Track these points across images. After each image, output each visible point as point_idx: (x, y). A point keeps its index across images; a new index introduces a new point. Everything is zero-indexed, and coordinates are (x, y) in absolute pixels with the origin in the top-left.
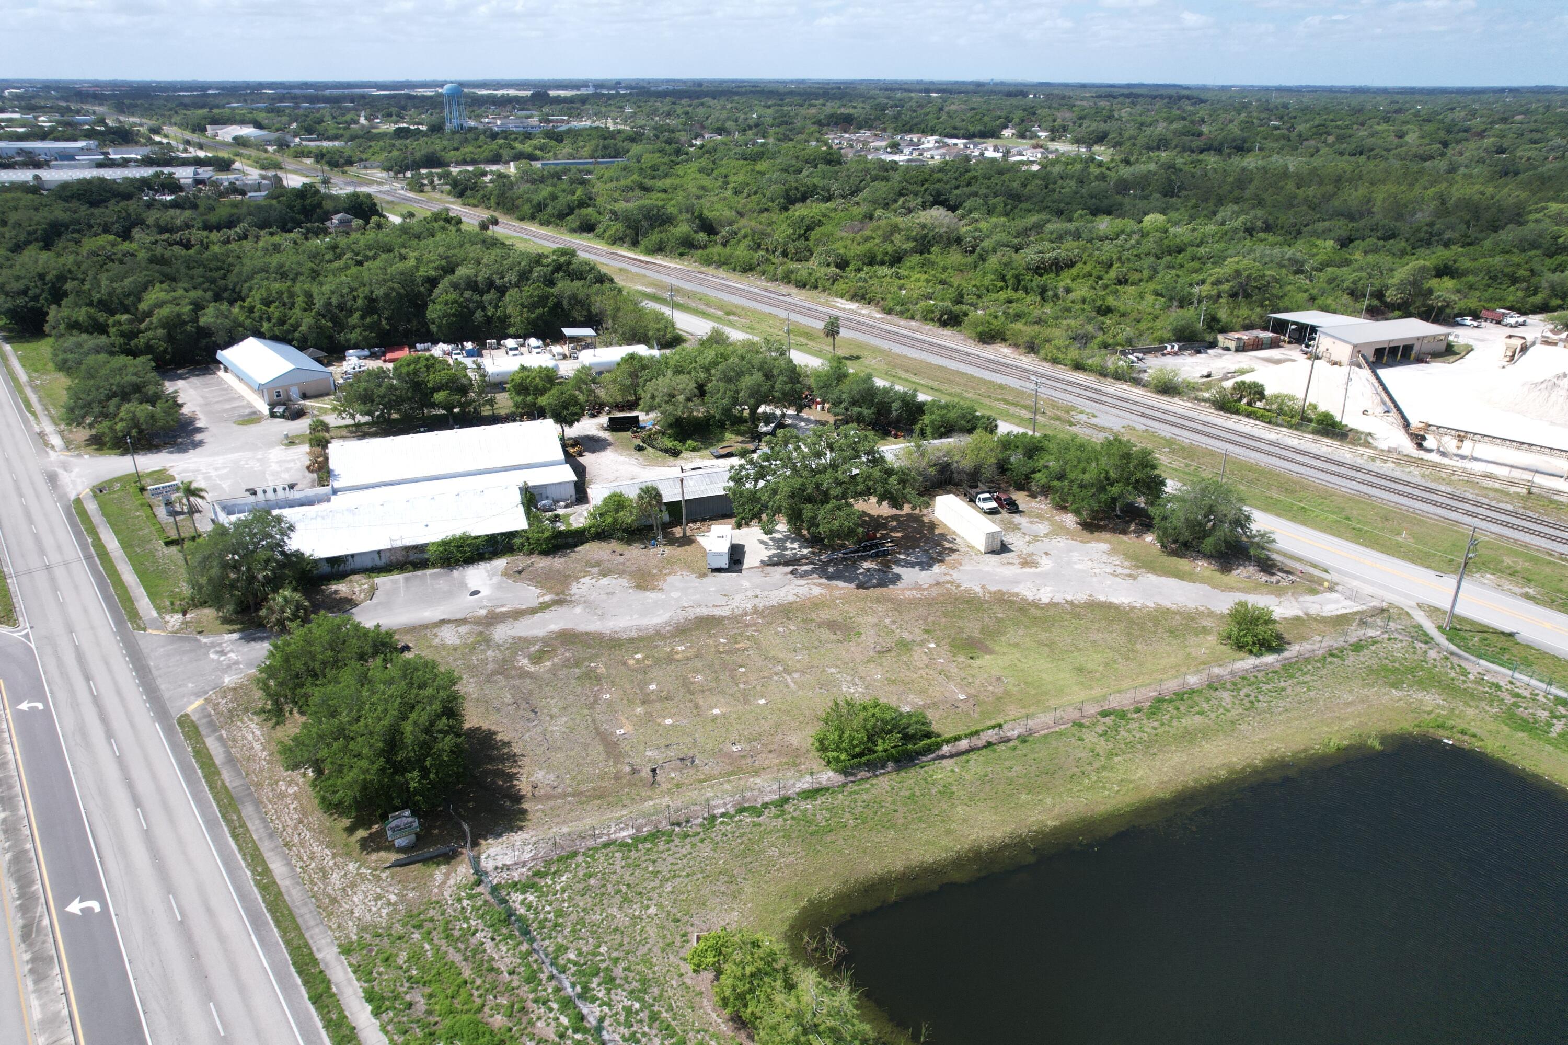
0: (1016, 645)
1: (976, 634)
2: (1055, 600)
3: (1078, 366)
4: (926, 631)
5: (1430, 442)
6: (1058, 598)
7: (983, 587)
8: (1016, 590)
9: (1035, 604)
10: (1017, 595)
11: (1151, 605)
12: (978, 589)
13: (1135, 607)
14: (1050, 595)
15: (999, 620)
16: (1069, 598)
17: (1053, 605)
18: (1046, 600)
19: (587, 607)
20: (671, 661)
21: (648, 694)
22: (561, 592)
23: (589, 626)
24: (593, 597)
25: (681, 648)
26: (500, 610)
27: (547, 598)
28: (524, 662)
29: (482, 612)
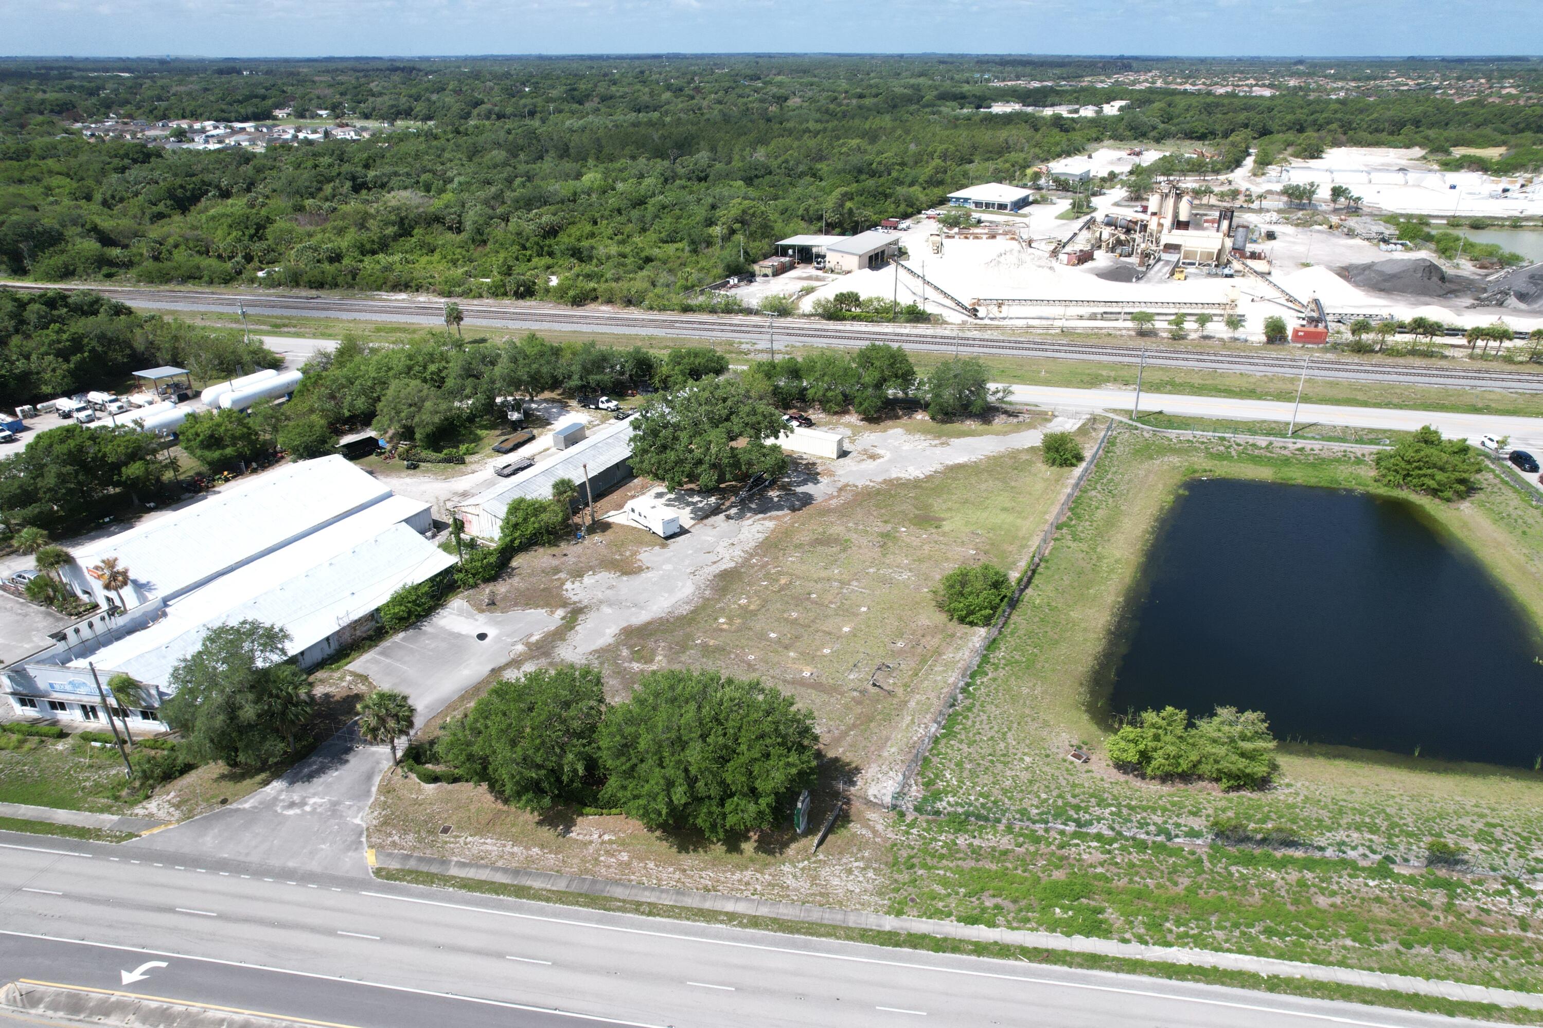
0: (950, 510)
1: (917, 512)
2: (926, 474)
3: (686, 309)
4: (886, 523)
5: (982, 312)
7: (872, 482)
8: (894, 476)
9: (920, 481)
10: (900, 479)
11: (982, 457)
13: (976, 462)
14: (919, 472)
15: (915, 499)
16: (932, 470)
17: (930, 478)
19: (610, 605)
20: (754, 613)
21: (779, 641)
22: (564, 604)
23: (641, 617)
24: (600, 596)
25: (743, 601)
26: (534, 639)
27: (560, 613)
28: (636, 666)
29: (520, 648)
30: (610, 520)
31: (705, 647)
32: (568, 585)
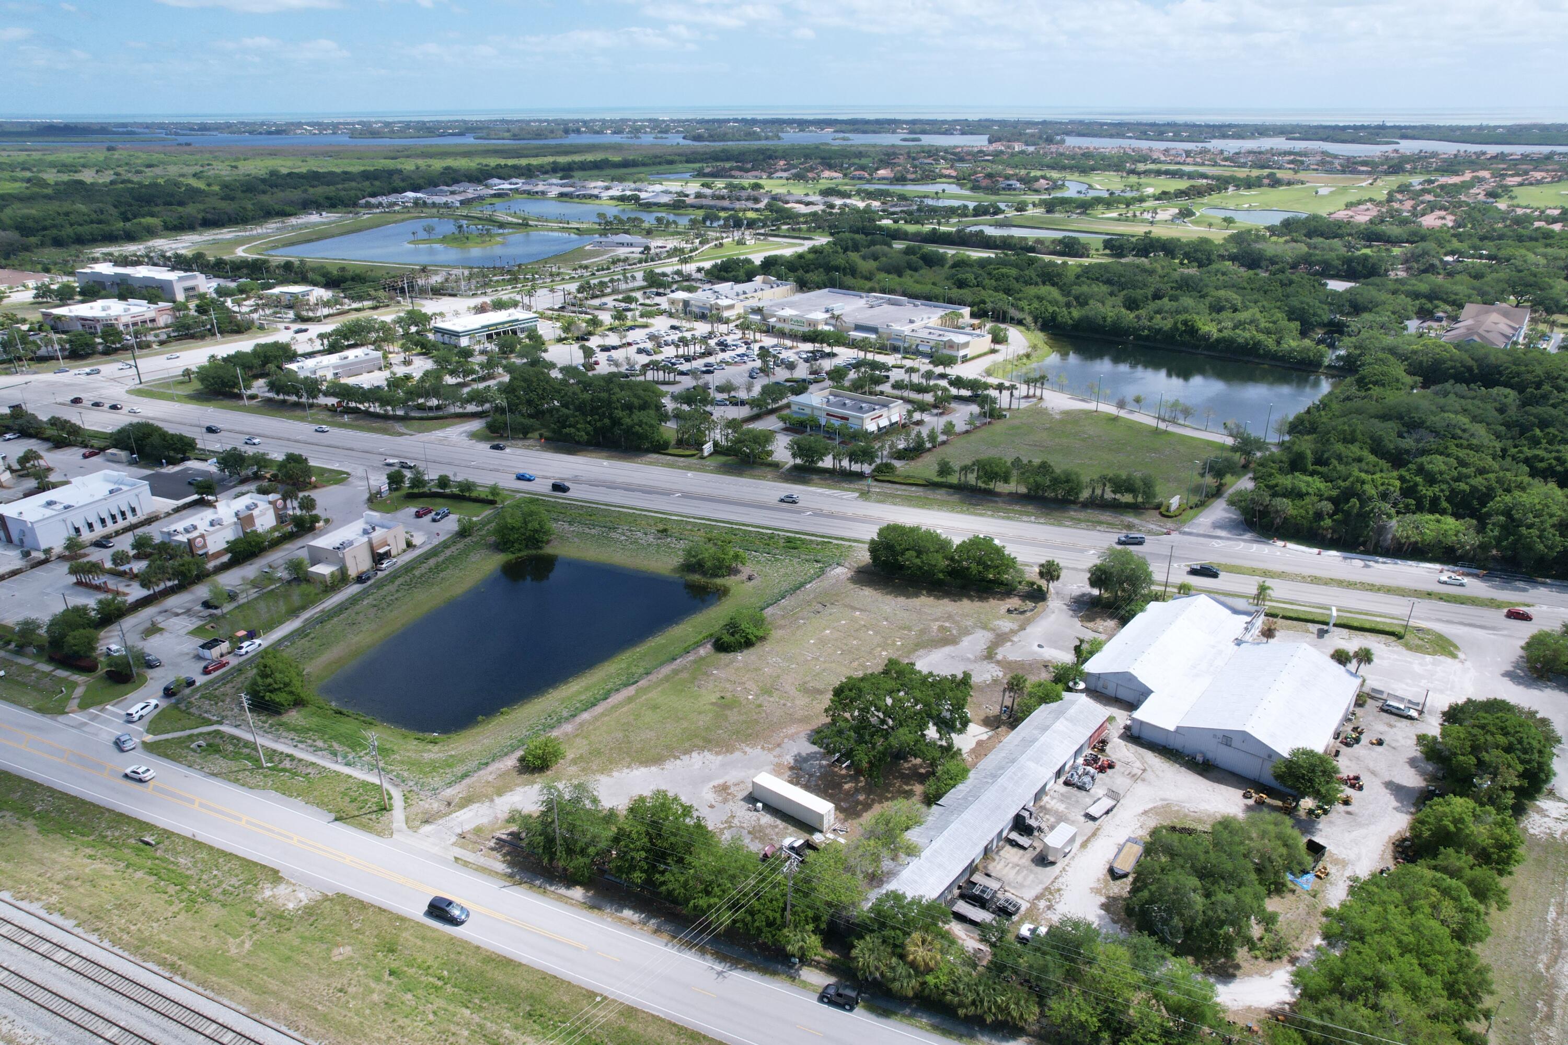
0: (700, 713)
1: (728, 712)
2: (687, 756)
4: (760, 706)
6: (686, 758)
7: (745, 753)
8: (720, 758)
9: (702, 749)
10: (717, 754)
11: (615, 774)
12: (747, 749)
13: (628, 767)
14: (693, 760)
15: (719, 727)
16: (678, 762)
17: (687, 752)
18: (694, 754)
19: (969, 659)
20: (879, 645)
21: (868, 629)
22: (998, 663)
23: (948, 649)
24: (976, 665)
25: (884, 653)
26: (1009, 644)
27: (999, 657)
28: (947, 624)
29: (1015, 639)
30: (984, 729)
31: (910, 630)
32: (1001, 674)
